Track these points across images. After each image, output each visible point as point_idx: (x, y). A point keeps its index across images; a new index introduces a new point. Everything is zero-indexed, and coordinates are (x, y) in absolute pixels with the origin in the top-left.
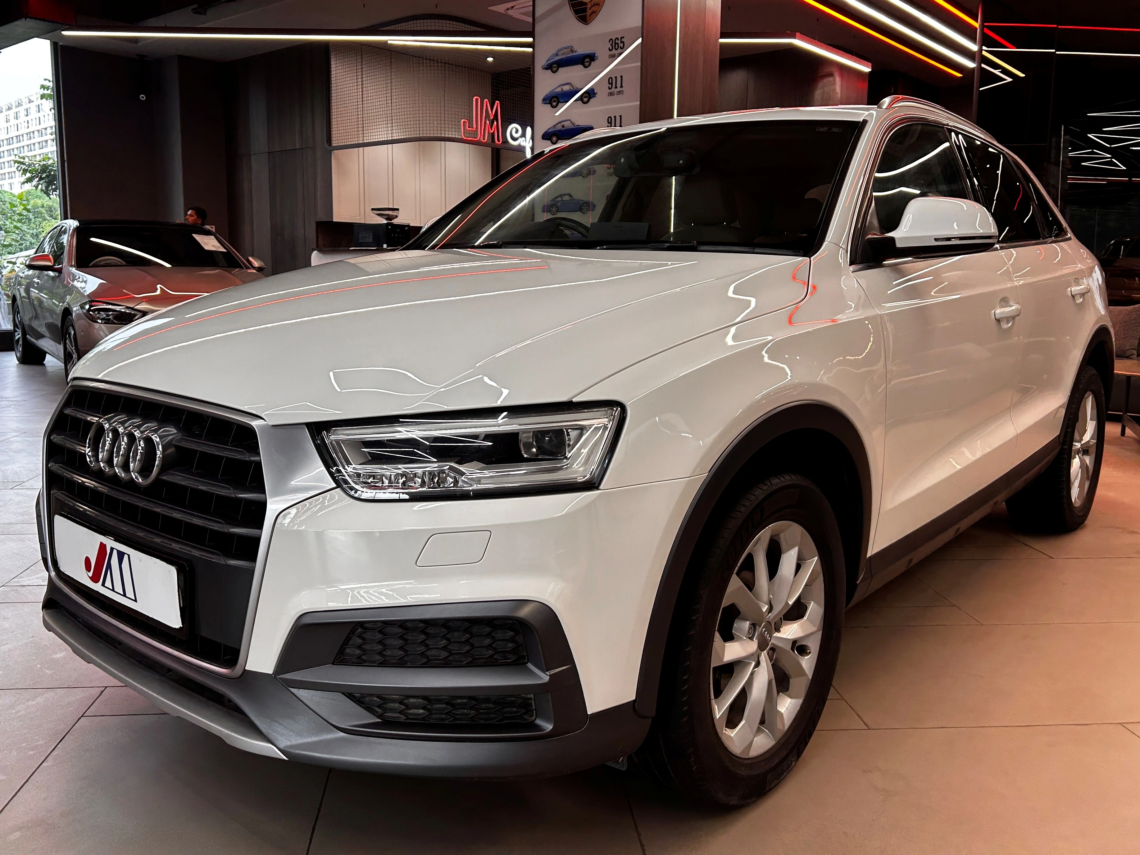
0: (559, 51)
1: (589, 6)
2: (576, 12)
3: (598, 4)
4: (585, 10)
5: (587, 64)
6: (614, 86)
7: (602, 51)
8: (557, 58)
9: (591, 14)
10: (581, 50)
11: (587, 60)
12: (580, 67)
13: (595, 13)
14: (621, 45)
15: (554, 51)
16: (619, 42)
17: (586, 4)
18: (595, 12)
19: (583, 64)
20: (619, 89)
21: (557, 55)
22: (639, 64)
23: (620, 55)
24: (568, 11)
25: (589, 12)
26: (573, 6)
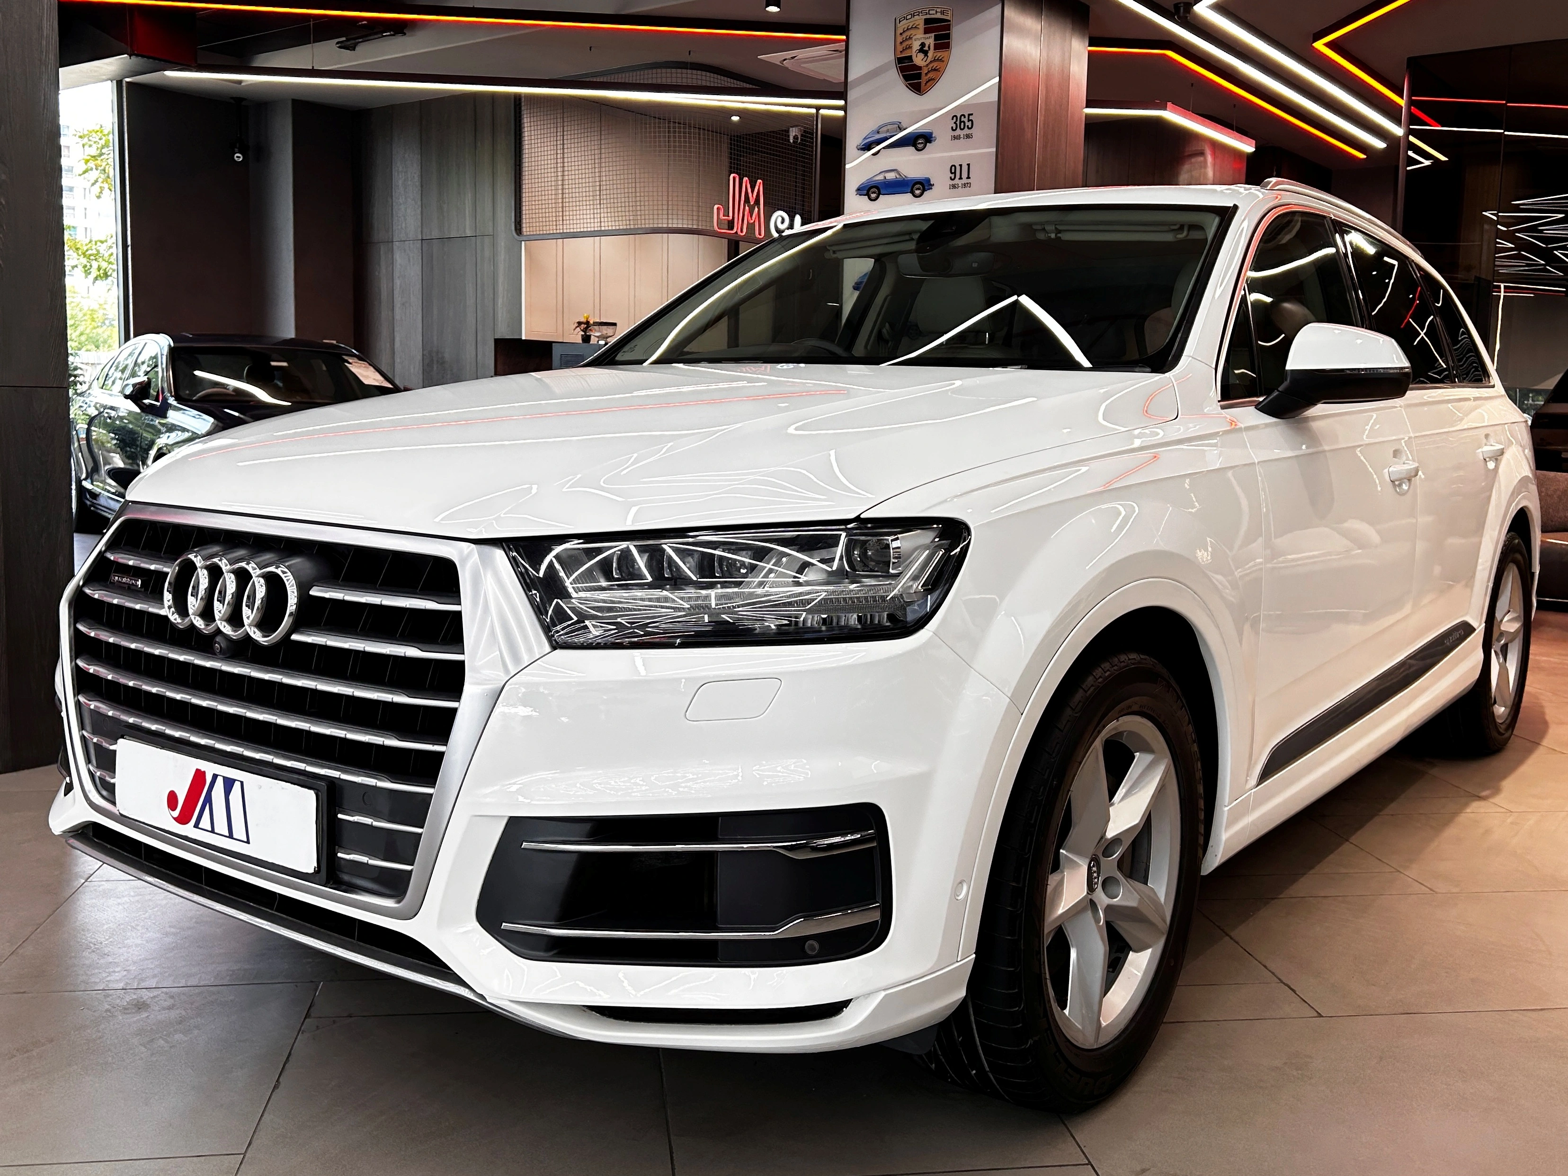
0: (881, 127)
1: (925, 71)
2: (906, 78)
3: (935, 70)
4: (919, 76)
5: (920, 146)
6: (958, 176)
7: (941, 133)
8: (880, 136)
9: (927, 82)
10: (914, 128)
11: (921, 141)
12: (912, 149)
13: (933, 81)
14: (969, 124)
15: (875, 127)
16: (966, 120)
17: (920, 68)
18: (934, 79)
19: (914, 145)
20: (964, 181)
21: (878, 132)
22: (994, 150)
23: (968, 136)
24: (894, 76)
25: (924, 79)
26: (902, 70)
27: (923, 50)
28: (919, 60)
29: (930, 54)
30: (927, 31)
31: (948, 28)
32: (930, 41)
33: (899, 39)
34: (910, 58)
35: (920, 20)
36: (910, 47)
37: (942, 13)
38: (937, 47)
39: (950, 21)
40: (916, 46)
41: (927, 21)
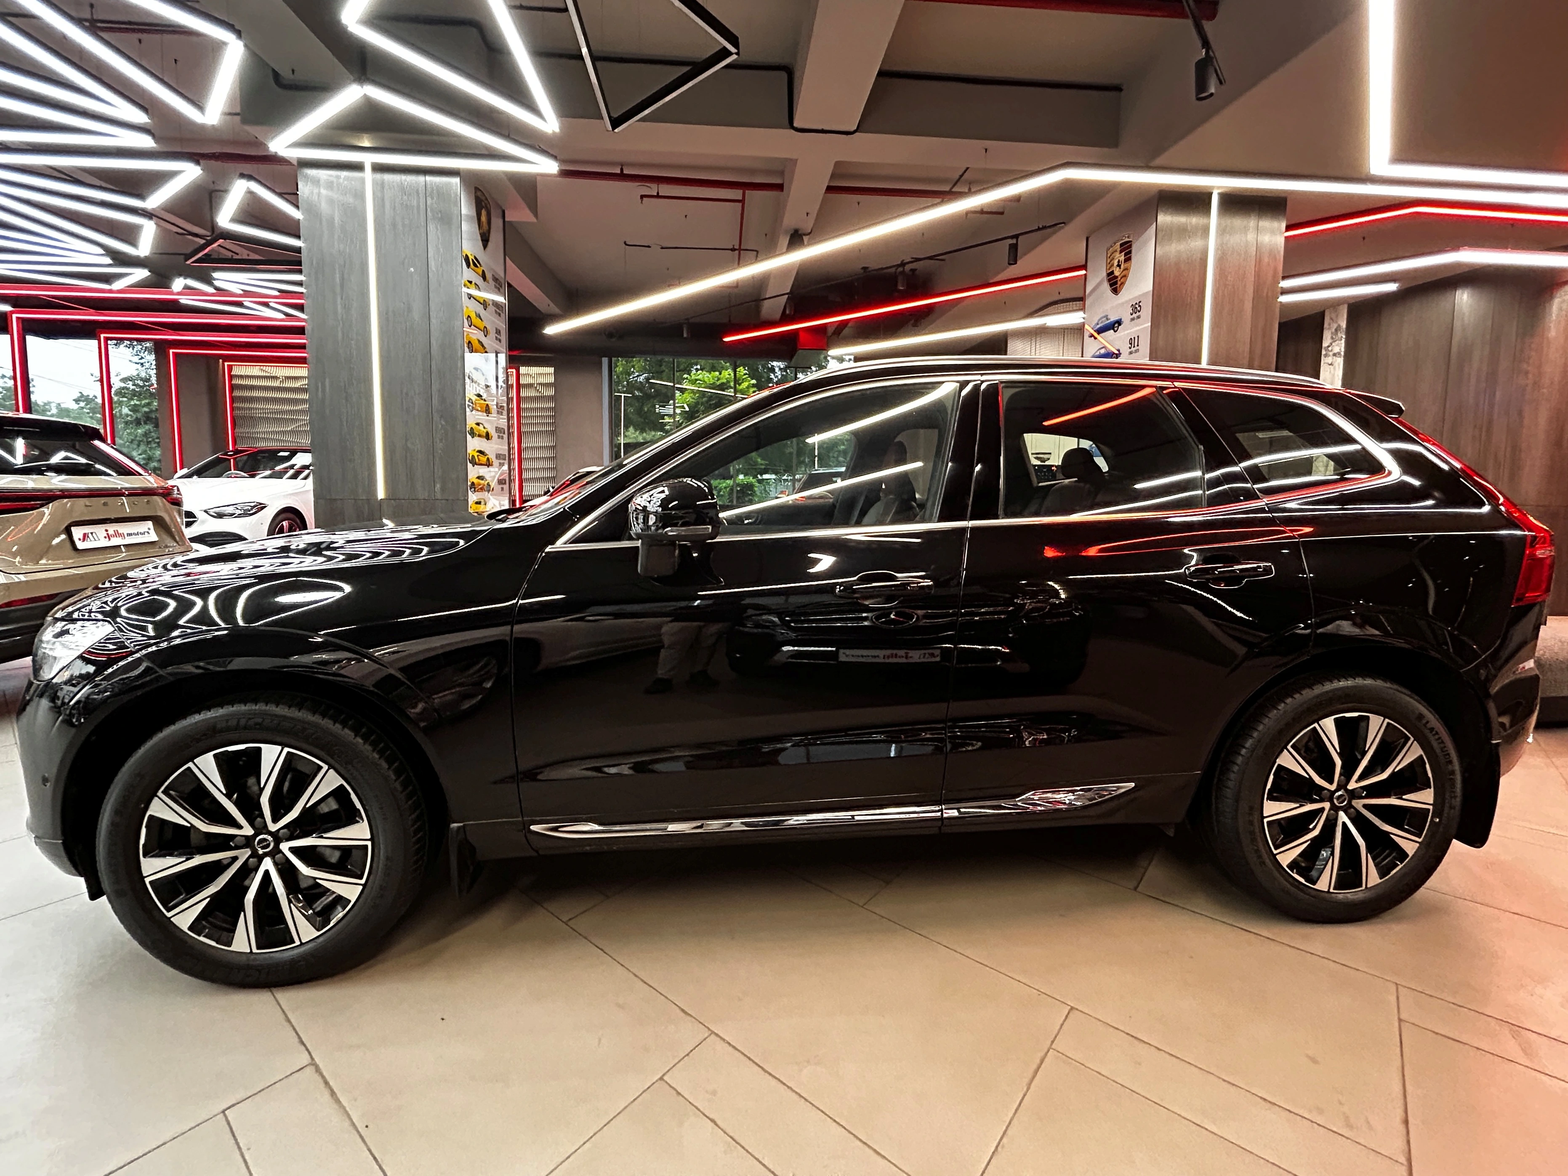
0: (1099, 320)
1: (1119, 278)
2: (1111, 285)
3: (1125, 276)
4: (1116, 283)
5: (1116, 329)
6: (1133, 345)
7: (1126, 317)
8: (1098, 326)
9: (1119, 286)
10: (1113, 318)
11: (1116, 325)
12: (1112, 331)
13: (1123, 284)
14: (1139, 309)
15: (1096, 322)
16: (1137, 306)
17: (1117, 277)
18: (1124, 282)
19: (1113, 329)
20: (1136, 348)
21: (1098, 324)
22: (1150, 324)
23: (1139, 317)
24: (1106, 286)
25: (1119, 283)
26: (1109, 280)
27: (1119, 266)
28: (1117, 273)
29: (1122, 267)
30: (1121, 252)
31: (1130, 246)
32: (1122, 258)
33: (1109, 261)
34: (1112, 272)
35: (1117, 246)
36: (1113, 265)
37: (1128, 237)
38: (1126, 261)
39: (1131, 241)
40: (1116, 263)
41: (1121, 245)
